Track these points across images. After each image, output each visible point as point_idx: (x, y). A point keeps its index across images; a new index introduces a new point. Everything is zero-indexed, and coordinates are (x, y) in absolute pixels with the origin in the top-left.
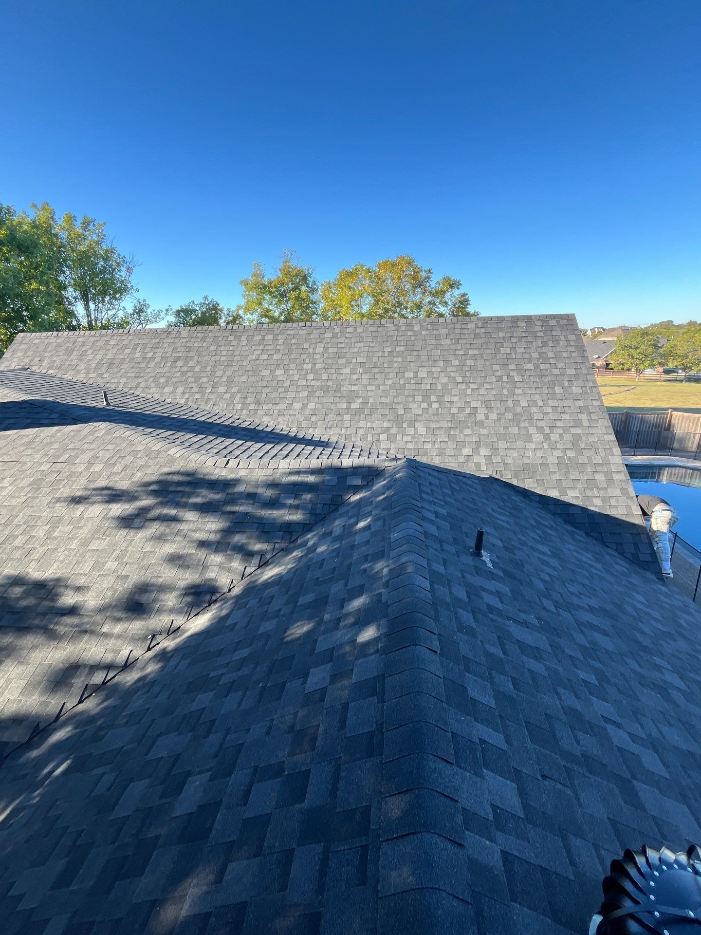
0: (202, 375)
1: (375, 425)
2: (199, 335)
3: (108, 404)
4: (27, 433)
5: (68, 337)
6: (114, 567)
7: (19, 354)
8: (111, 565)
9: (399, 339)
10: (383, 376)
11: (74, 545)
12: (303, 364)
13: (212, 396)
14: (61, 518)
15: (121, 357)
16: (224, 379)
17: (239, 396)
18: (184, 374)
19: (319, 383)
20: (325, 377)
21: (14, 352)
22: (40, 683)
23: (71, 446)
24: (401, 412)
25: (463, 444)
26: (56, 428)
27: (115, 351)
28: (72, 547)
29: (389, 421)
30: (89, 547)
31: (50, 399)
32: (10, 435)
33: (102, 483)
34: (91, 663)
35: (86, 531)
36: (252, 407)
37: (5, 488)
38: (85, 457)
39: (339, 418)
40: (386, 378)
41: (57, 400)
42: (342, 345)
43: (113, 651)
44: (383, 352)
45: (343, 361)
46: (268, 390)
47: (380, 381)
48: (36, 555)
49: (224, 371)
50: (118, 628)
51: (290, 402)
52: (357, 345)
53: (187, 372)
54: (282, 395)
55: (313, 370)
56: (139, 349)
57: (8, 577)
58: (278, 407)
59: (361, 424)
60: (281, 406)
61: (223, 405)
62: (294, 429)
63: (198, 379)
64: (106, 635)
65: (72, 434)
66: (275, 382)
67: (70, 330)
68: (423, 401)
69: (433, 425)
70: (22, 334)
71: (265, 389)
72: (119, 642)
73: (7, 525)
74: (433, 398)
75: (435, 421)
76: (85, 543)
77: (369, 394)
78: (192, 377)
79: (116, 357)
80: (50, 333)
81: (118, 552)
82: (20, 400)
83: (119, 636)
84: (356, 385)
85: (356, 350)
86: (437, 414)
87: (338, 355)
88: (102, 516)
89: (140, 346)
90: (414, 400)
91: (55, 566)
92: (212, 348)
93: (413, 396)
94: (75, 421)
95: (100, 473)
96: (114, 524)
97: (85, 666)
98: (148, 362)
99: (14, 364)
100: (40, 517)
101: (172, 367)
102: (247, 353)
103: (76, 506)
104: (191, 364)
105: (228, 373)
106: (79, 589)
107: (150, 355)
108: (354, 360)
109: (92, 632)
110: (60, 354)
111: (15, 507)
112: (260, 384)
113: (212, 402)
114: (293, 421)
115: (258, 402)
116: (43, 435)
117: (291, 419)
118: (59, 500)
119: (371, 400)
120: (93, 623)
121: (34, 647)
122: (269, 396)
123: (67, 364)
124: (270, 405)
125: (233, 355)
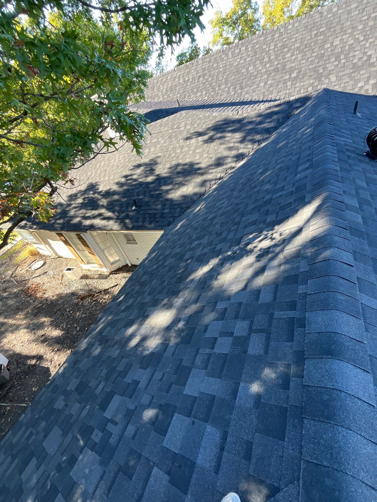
0: (213, 82)
1: (305, 83)
3: (179, 105)
4: (158, 122)
6: (207, 156)
8: (205, 155)
9: (322, 22)
10: (311, 51)
11: (191, 152)
12: (264, 59)
14: (183, 146)
15: (175, 84)
16: (223, 81)
17: (232, 88)
18: (204, 84)
19: (273, 68)
20: (276, 63)
23: (176, 122)
24: (321, 71)
25: (359, 81)
26: (167, 118)
27: (171, 82)
29: (313, 79)
30: (196, 152)
31: (159, 108)
34: (210, 179)
35: (193, 148)
36: (239, 91)
37: (161, 141)
38: (182, 125)
39: (285, 85)
40: (313, 53)
41: (161, 108)
42: (286, 39)
43: (215, 176)
44: (311, 35)
45: (286, 49)
46: (246, 80)
47: (309, 56)
49: (223, 76)
50: (214, 171)
51: (258, 83)
52: (294, 36)
53: (205, 82)
54: (253, 81)
55: (270, 61)
56: (181, 77)
58: (252, 88)
59: (298, 85)
60: (254, 87)
63: (211, 84)
64: (211, 173)
65: (174, 118)
66: (249, 74)
68: (335, 61)
69: (341, 74)
71: (245, 80)
72: (216, 174)
74: (342, 57)
75: (342, 71)
76: (194, 151)
77: (302, 66)
78: (208, 84)
79: (173, 85)
81: (206, 151)
83: (215, 172)
84: (294, 62)
85: (294, 40)
86: (344, 66)
87: (284, 47)
88: (197, 142)
89: (181, 76)
90: (329, 61)
92: (215, 66)
93: (329, 59)
94: (172, 114)
95: (190, 128)
96: (201, 143)
97: (208, 180)
98: (187, 83)
101: (198, 82)
102: (233, 62)
103: (186, 141)
104: (206, 77)
105: (225, 77)
106: (198, 164)
107: (187, 79)
108: (293, 47)
109: (207, 173)
111: (166, 146)
112: (242, 78)
113: (220, 94)
114: (260, 94)
115: (242, 88)
116: (164, 121)
117: (259, 92)
118: (180, 140)
119: (303, 69)
120: (206, 171)
122: (247, 83)
124: (248, 88)
125: (226, 66)
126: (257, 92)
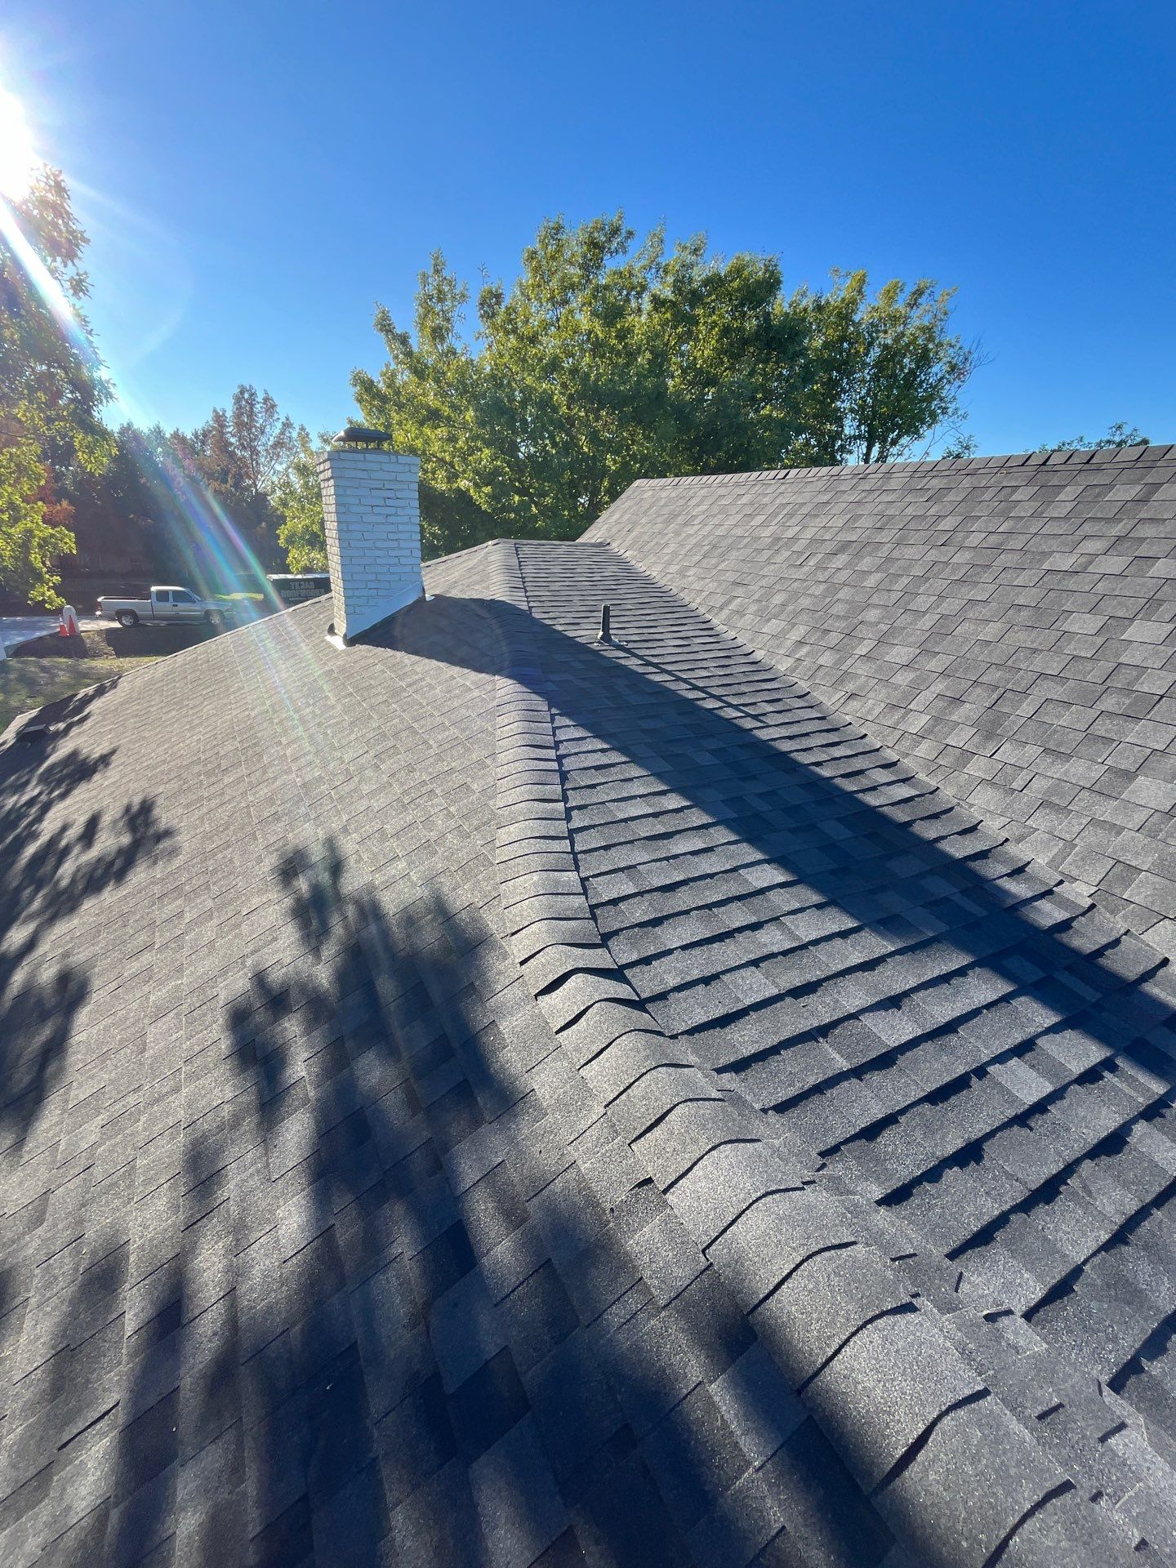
0: (875, 598)
2: (935, 482)
5: (689, 487)
7: (615, 517)
13: (863, 669)
15: (738, 532)
16: (927, 622)
17: (939, 687)
18: (833, 588)
21: (612, 513)
36: (960, 738)
46: (1057, 691)
49: (942, 598)
53: (843, 585)
54: (1100, 729)
56: (779, 517)
58: (1058, 770)
60: (1079, 770)
61: (873, 705)
62: (1080, 892)
63: (857, 608)
66: (1103, 668)
70: (638, 482)
71: (1047, 684)
78: (847, 602)
80: (670, 480)
89: (785, 511)
98: (777, 551)
99: (599, 534)
101: (819, 567)
102: (1054, 544)
104: (866, 563)
105: (948, 607)
110: (660, 519)
113: (850, 687)
115: (990, 729)
117: (1092, 837)
123: (656, 540)
124: (1032, 751)
125: (999, 549)
126: (1068, 827)
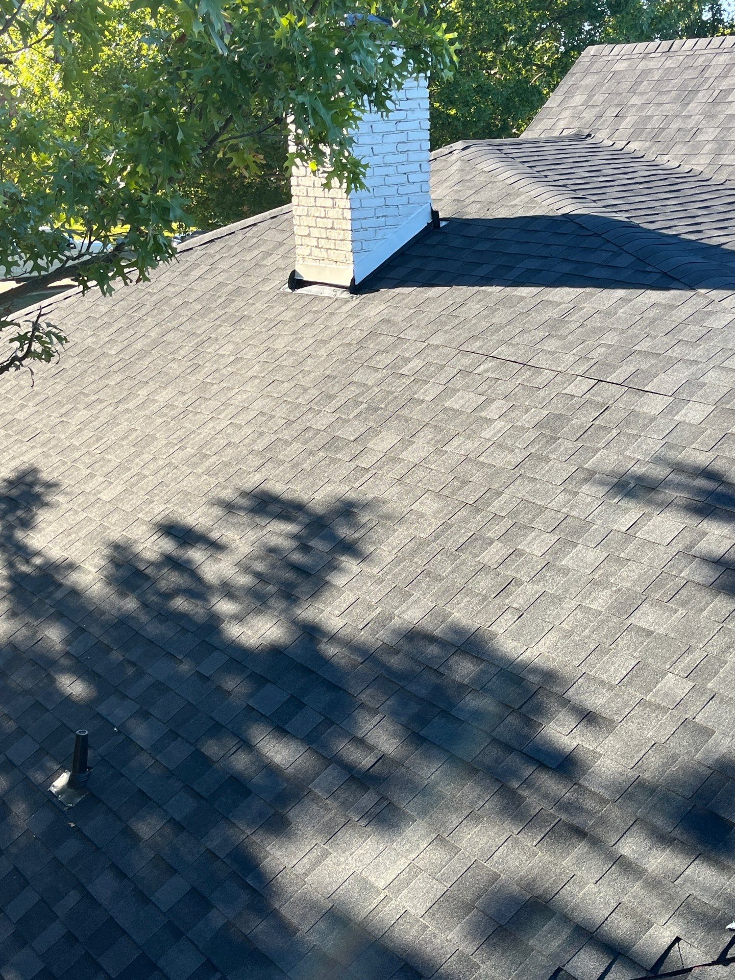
4: (557, 299)
5: (693, 54)
6: (680, 693)
7: (578, 99)
8: (676, 684)
11: (600, 601)
14: (584, 526)
21: (569, 95)
22: (468, 907)
23: (644, 346)
26: (620, 293)
28: (594, 606)
30: (632, 620)
31: (622, 217)
32: (522, 299)
33: (700, 458)
34: (579, 917)
35: (634, 576)
37: (490, 421)
38: (669, 381)
41: (636, 221)
43: (633, 913)
48: (518, 599)
50: (658, 862)
57: (457, 630)
64: (625, 866)
65: (652, 314)
67: (691, 36)
70: (592, 50)
72: (653, 901)
73: (478, 510)
76: (626, 605)
80: (652, 45)
81: (697, 655)
82: (560, 213)
83: (654, 884)
88: (680, 547)
91: (551, 638)
94: (665, 282)
95: (697, 430)
96: (705, 574)
99: (561, 124)
100: (542, 509)
103: (624, 503)
106: (588, 717)
109: (595, 842)
110: (666, 98)
111: (498, 471)
116: (588, 307)
118: (590, 476)
120: (602, 821)
121: (473, 817)
123: (674, 126)
